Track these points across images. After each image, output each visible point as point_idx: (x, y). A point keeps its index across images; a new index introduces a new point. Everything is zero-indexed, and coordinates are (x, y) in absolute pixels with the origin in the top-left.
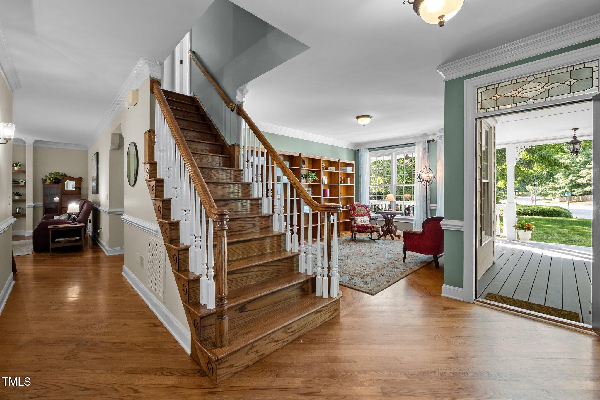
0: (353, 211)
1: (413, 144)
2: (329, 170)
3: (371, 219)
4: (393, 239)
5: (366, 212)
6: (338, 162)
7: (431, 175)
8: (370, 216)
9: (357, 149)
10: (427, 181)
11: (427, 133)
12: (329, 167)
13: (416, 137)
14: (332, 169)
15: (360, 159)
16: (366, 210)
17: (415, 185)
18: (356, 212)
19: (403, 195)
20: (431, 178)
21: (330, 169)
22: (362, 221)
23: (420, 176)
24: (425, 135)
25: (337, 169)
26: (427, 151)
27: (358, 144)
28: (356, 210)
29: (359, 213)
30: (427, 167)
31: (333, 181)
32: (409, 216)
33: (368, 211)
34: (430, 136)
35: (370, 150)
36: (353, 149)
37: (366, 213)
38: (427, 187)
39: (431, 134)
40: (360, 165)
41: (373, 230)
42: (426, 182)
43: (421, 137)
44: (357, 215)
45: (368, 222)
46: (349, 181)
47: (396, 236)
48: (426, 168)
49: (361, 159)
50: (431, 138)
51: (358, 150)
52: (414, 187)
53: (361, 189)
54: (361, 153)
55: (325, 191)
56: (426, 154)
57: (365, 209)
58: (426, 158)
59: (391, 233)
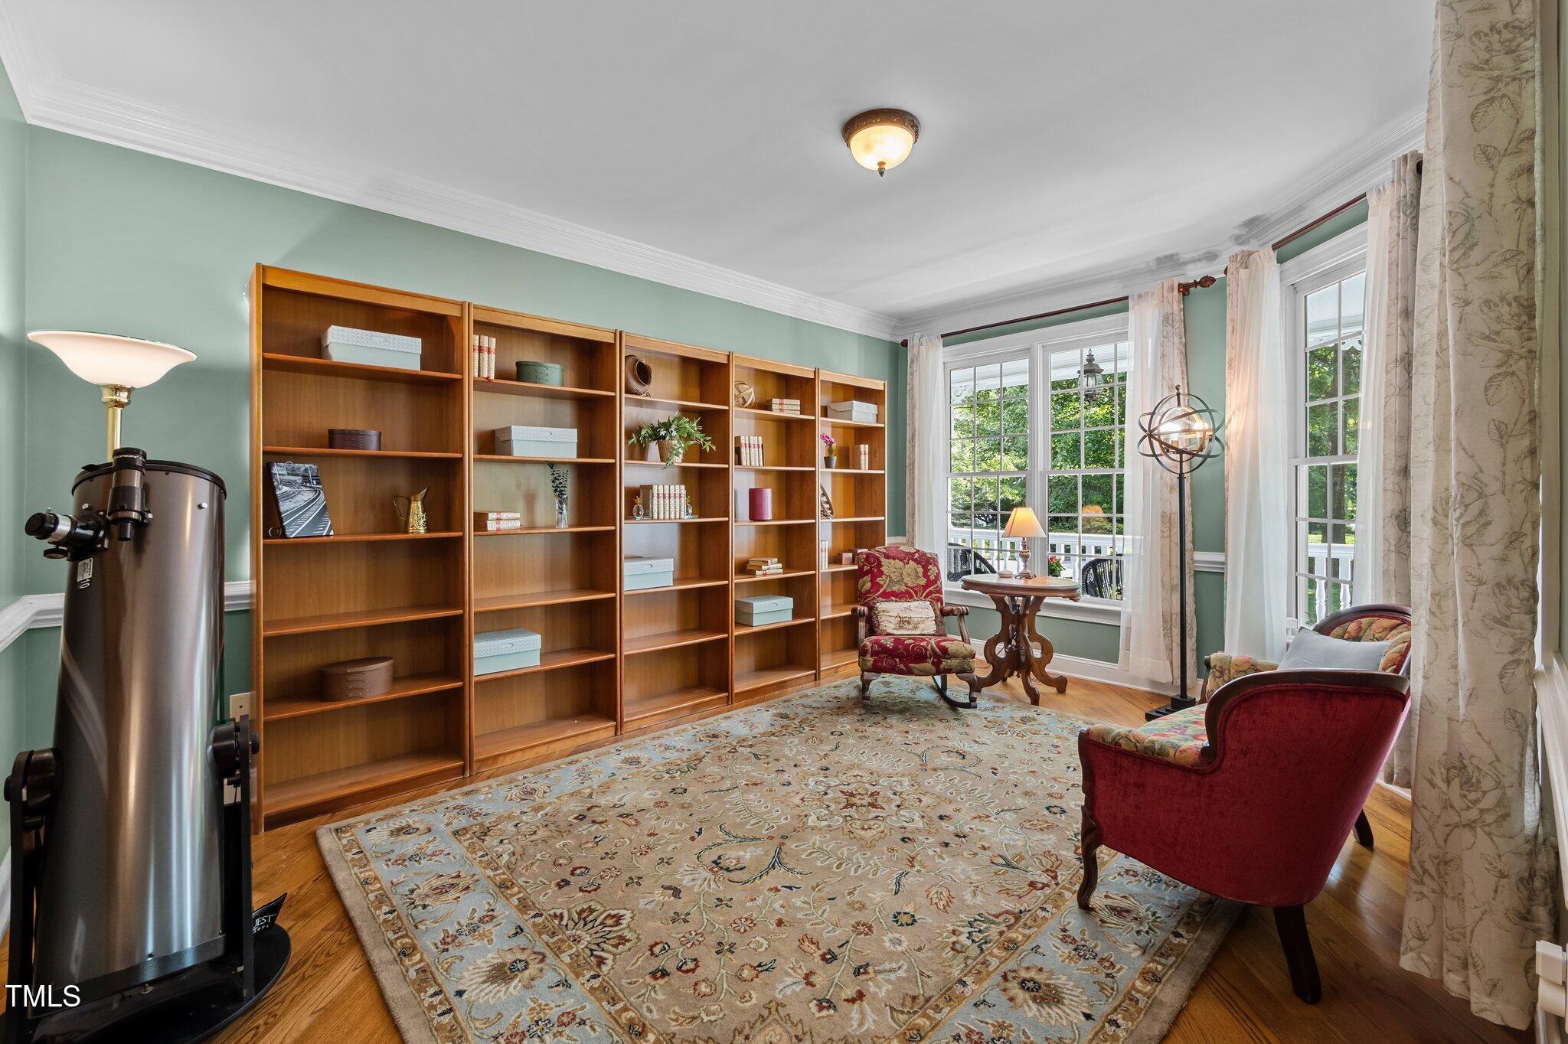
0: (868, 578)
1: (1120, 304)
2: (776, 412)
3: (944, 613)
4: (1035, 699)
5: (923, 581)
6: (815, 379)
7: (1200, 425)
8: (940, 600)
9: (900, 340)
10: (1181, 452)
11: (1178, 254)
12: (775, 401)
13: (1129, 275)
14: (789, 408)
15: (912, 374)
16: (925, 575)
17: (1127, 472)
18: (882, 583)
19: (1076, 511)
20: (1203, 440)
21: (777, 407)
22: (903, 622)
23: (1151, 432)
24: (1170, 261)
25: (808, 405)
26: (1178, 324)
27: (905, 320)
28: (881, 573)
29: (896, 588)
30: (1181, 391)
31: (796, 456)
32: (1102, 596)
33: (932, 577)
34: (1190, 267)
35: (950, 338)
36: (887, 338)
37: (925, 587)
38: (1181, 478)
39: (1195, 255)
40: (912, 398)
41: (945, 663)
42: (1177, 457)
43: (1151, 271)
44: (888, 596)
45: (930, 627)
46: (863, 457)
47: (1047, 680)
48: (1178, 395)
49: (916, 375)
50: (1194, 274)
51: (905, 343)
52: (1120, 477)
53: (914, 487)
54: (916, 349)
55: (754, 496)
56: (1176, 340)
57: (920, 570)
58: (1176, 359)
59: (1028, 674)
